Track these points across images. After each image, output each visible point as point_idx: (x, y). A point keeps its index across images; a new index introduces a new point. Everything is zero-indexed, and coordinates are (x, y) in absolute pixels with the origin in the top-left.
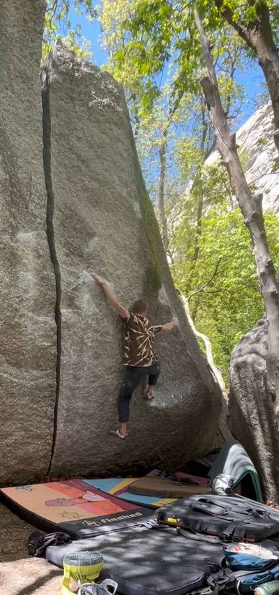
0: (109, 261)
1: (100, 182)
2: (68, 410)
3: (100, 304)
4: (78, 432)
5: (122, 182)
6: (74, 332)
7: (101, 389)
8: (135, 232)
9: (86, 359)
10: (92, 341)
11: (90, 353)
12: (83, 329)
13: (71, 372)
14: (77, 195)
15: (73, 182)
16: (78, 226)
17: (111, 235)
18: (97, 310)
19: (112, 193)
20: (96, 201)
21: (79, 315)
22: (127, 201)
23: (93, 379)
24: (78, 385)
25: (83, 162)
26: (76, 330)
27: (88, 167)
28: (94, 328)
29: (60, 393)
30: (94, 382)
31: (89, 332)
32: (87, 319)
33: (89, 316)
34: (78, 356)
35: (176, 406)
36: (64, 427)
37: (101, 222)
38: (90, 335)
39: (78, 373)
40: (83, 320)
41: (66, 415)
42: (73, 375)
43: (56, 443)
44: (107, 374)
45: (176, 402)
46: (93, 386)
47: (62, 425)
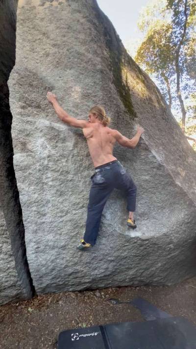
0: (69, 108)
1: (59, 46)
2: (37, 243)
3: (56, 146)
4: (52, 261)
5: (79, 42)
7: (70, 224)
8: (97, 82)
9: (49, 197)
10: (52, 180)
11: (53, 192)
12: (40, 170)
13: (34, 209)
14: (40, 61)
15: (36, 52)
16: (34, 83)
18: (53, 152)
21: (33, 157)
22: (85, 56)
23: (60, 214)
24: (43, 220)
25: (44, 34)
26: (31, 172)
27: (48, 38)
28: (52, 169)
29: (25, 228)
30: (61, 217)
31: (47, 173)
32: (42, 161)
33: (44, 158)
34: (39, 194)
35: (165, 235)
36: (36, 257)
37: (62, 78)
38: (49, 175)
39: (42, 209)
40: (38, 162)
41: (36, 246)
42: (37, 211)
43: (31, 271)
44: (74, 210)
45: (165, 230)
46: (61, 220)
47: (34, 256)
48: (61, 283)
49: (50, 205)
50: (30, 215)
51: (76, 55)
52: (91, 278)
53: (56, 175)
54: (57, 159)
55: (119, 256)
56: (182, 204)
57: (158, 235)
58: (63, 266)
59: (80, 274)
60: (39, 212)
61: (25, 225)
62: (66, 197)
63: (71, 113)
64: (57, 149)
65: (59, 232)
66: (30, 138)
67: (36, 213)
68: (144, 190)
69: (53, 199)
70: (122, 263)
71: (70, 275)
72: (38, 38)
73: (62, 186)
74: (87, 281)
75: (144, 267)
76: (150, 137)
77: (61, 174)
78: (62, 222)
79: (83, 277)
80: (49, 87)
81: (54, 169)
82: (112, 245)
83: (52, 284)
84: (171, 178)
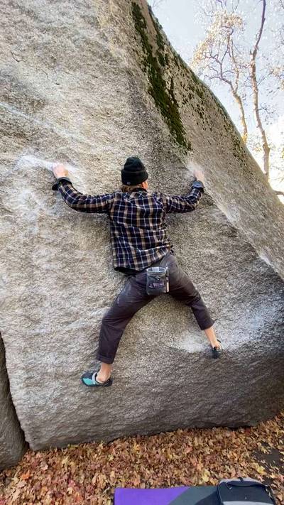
0: (74, 136)
1: (55, 32)
2: (27, 370)
3: (54, 202)
4: (56, 400)
5: (88, 22)
6: (9, 251)
7: (83, 335)
8: (122, 89)
9: (44, 290)
10: (49, 261)
11: (50, 281)
12: (25, 244)
13: (19, 311)
14: (23, 57)
15: (16, 43)
16: (13, 94)
17: (78, 100)
18: (48, 212)
19: (74, 42)
20: (52, 60)
21: (13, 222)
22: (99, 46)
23: (66, 319)
24: (37, 331)
25: (29, 13)
26: (11, 247)
27: (36, 18)
28: (48, 241)
29: (6, 345)
30: (68, 323)
31: (39, 248)
32: (28, 228)
33: (32, 224)
34: (27, 286)
35: (246, 346)
36: (27, 393)
37: (61, 86)
38: (43, 252)
39: (34, 311)
40: (22, 229)
41: (26, 376)
42: (25, 315)
43: (20, 418)
44: (90, 310)
45: (245, 339)
46: (67, 329)
47: (23, 392)
48: (74, 435)
49: (46, 304)
50: (13, 323)
51: (83, 44)
52: (125, 423)
53: (54, 251)
54: (55, 224)
55: (169, 385)
56: (272, 293)
57: (234, 347)
58: (75, 407)
59: (105, 418)
60: (28, 317)
61: (5, 340)
62: (74, 289)
63: (78, 144)
64: (55, 206)
65: (65, 350)
66: (8, 190)
67: (23, 318)
68: (209, 273)
69: (52, 293)
70: (175, 395)
71: (89, 420)
72: (19, 19)
73: (67, 270)
74: (120, 428)
75: (214, 400)
76: (215, 183)
77: (64, 250)
78: (69, 331)
79: (111, 422)
80: (38, 101)
81: (51, 241)
82: (156, 368)
83: (59, 437)
84: (252, 250)
